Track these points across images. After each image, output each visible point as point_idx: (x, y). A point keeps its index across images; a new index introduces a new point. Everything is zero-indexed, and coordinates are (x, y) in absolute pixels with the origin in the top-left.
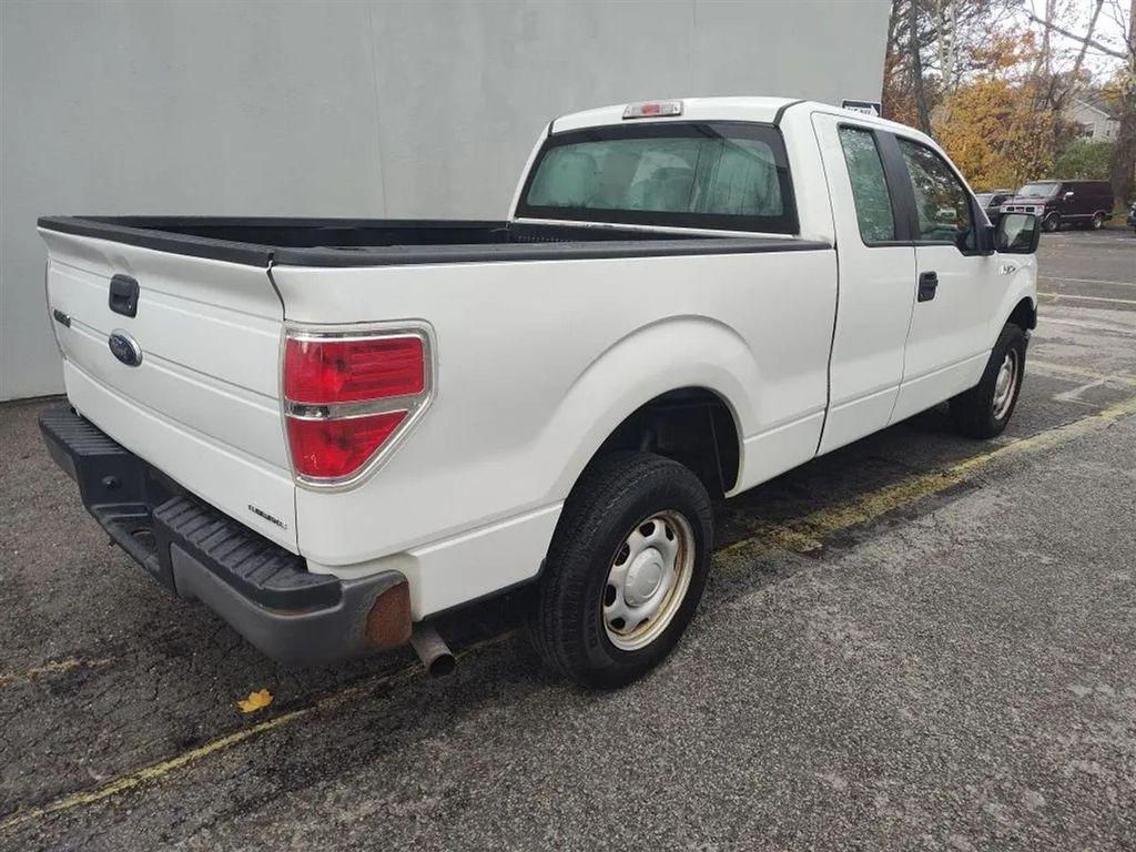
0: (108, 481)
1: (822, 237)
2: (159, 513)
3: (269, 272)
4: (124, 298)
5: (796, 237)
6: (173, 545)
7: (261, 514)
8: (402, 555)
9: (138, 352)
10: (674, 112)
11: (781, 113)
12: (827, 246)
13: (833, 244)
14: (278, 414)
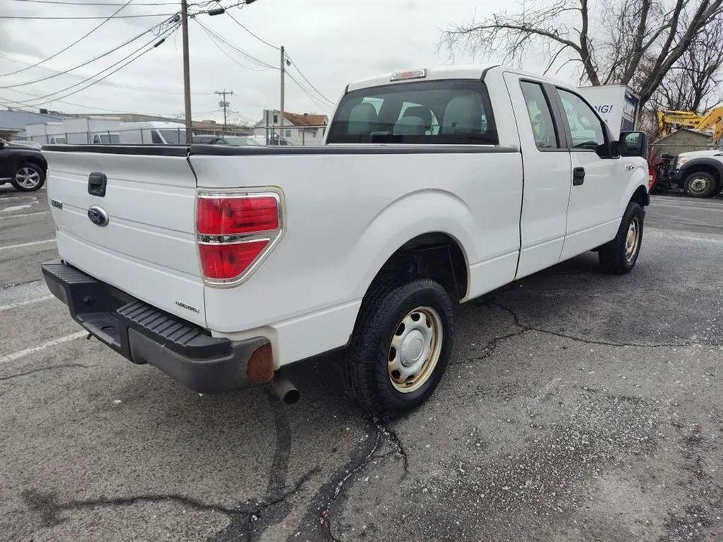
0: (86, 299)
1: (513, 146)
2: (120, 312)
3: (188, 159)
4: (98, 186)
5: (497, 146)
6: (130, 329)
7: (183, 306)
8: (267, 327)
9: (106, 216)
10: (421, 75)
11: (485, 73)
12: (515, 151)
13: (519, 150)
14: (194, 243)
